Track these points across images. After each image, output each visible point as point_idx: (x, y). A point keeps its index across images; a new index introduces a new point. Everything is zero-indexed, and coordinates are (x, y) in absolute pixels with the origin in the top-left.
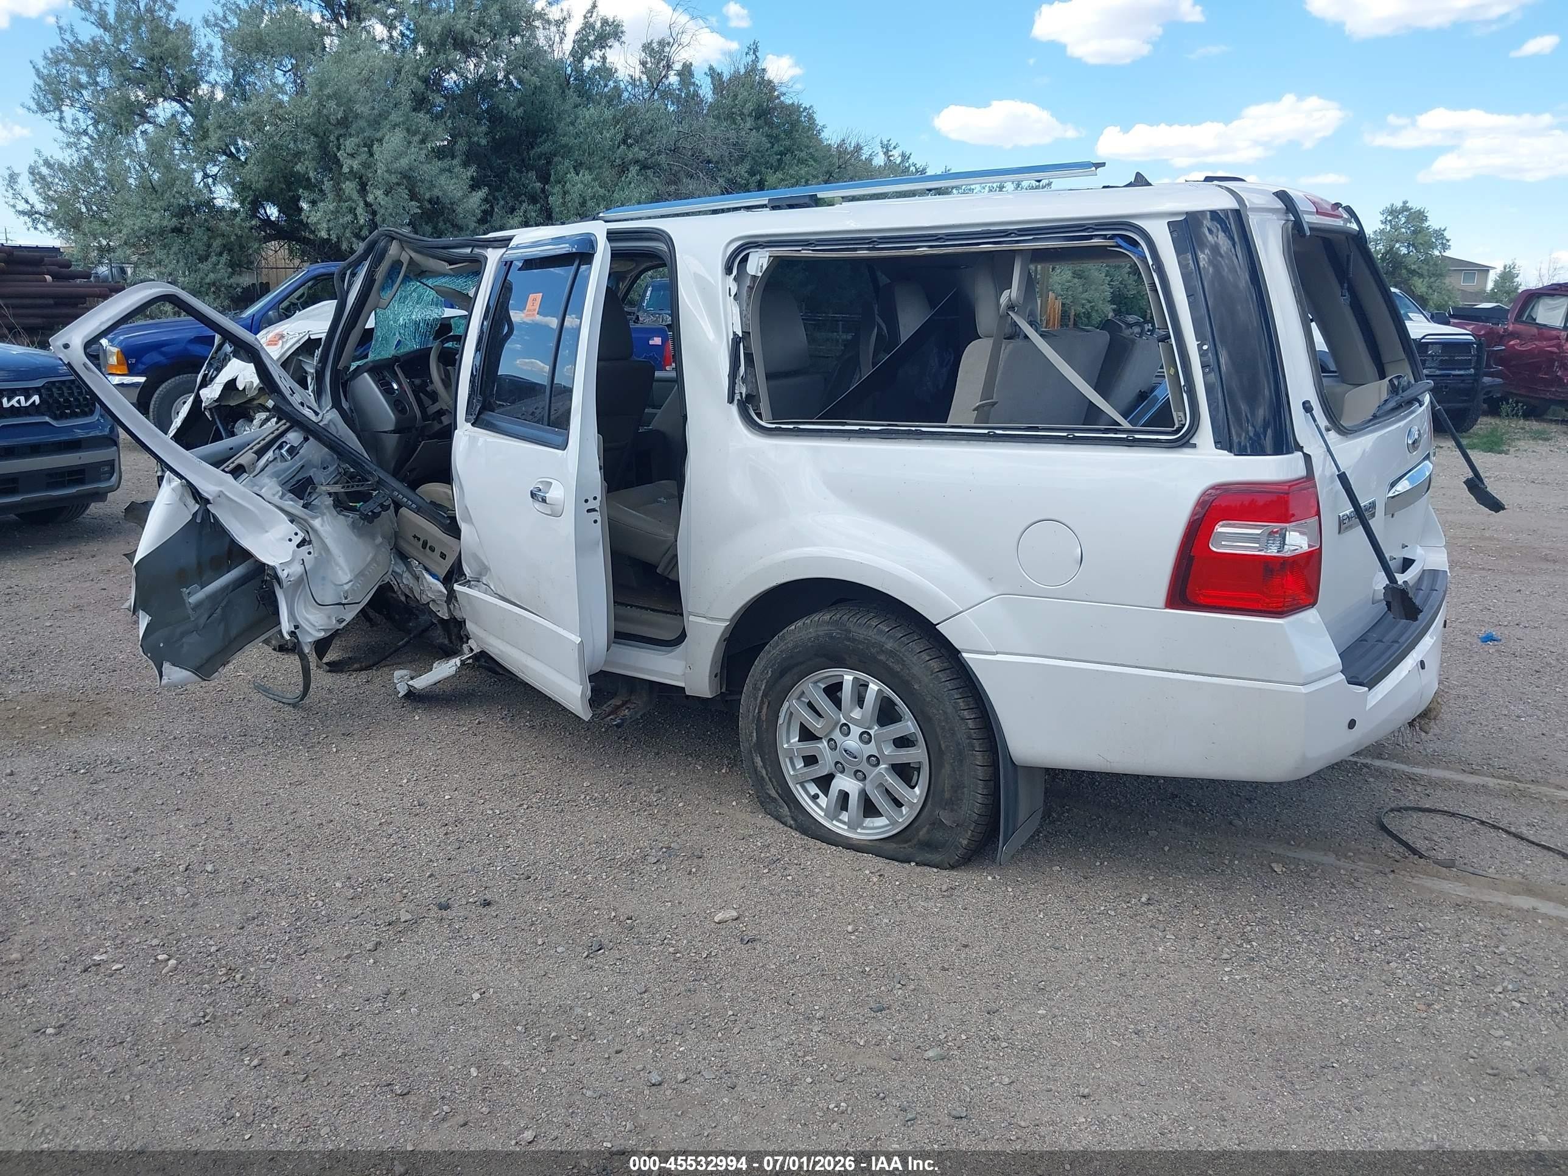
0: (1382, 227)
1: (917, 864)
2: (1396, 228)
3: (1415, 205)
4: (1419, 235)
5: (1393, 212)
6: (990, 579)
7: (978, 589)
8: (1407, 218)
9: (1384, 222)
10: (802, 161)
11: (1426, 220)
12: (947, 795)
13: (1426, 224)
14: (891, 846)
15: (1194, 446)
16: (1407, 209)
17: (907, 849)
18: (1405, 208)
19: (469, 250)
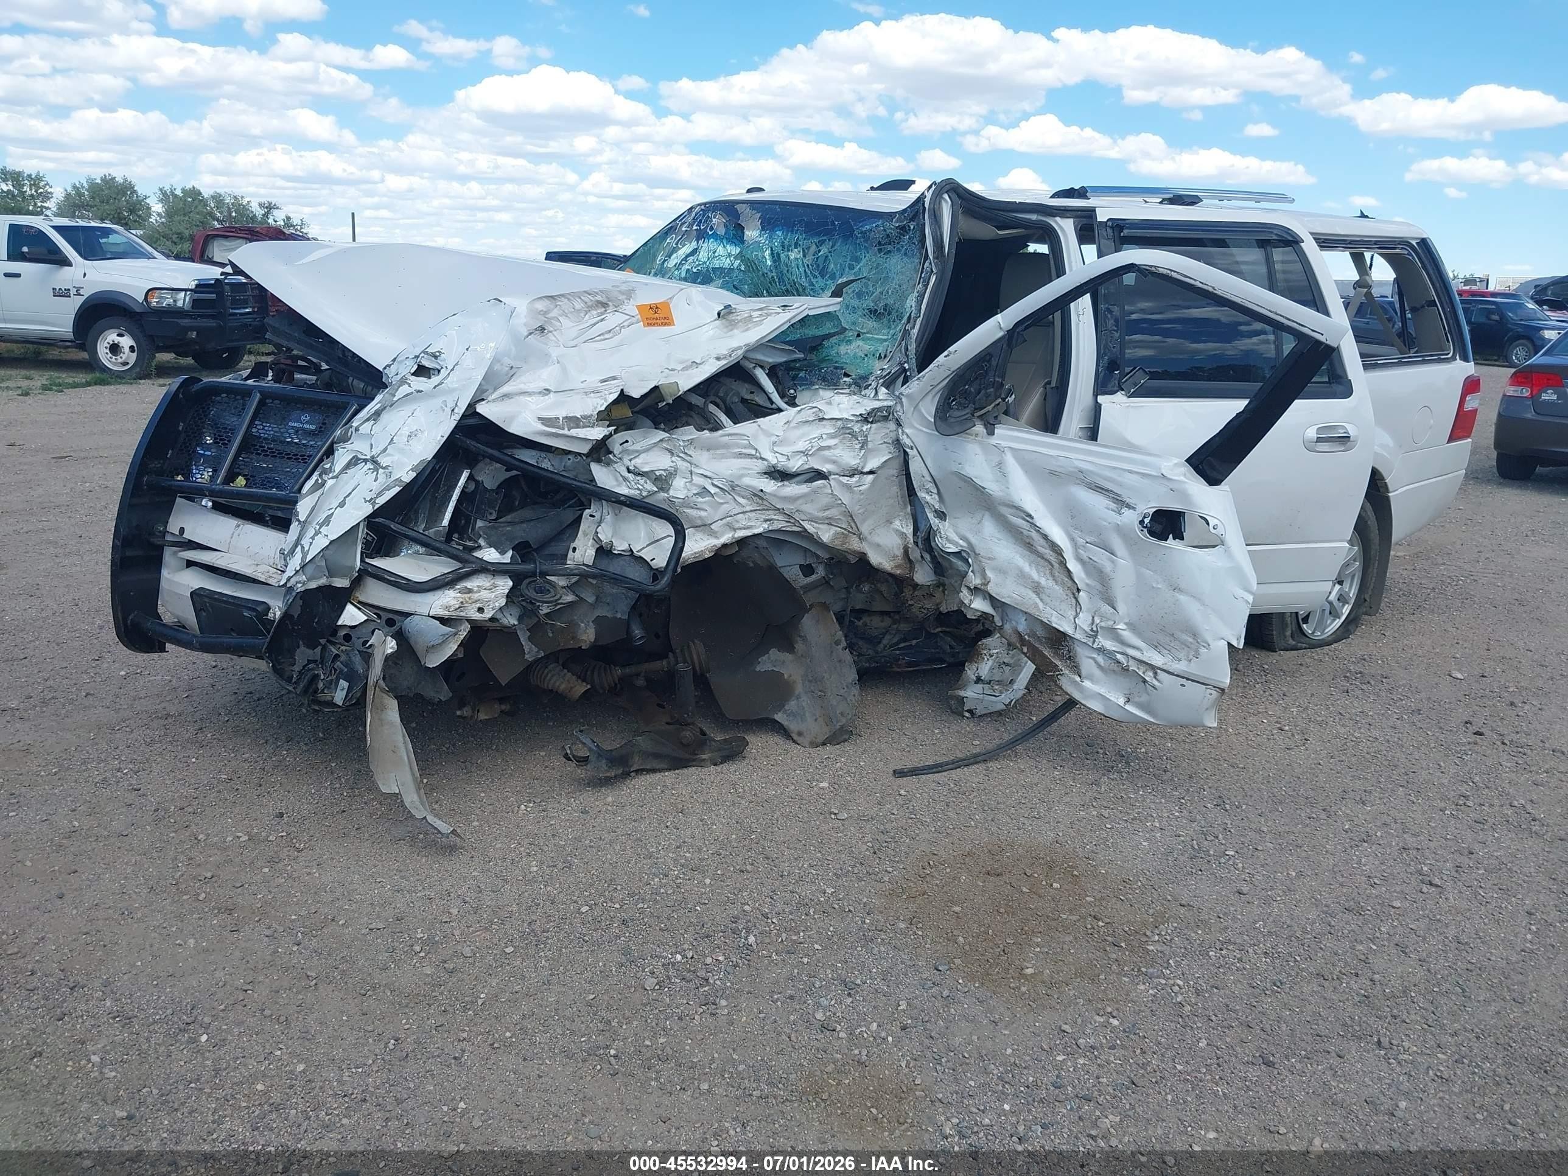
6: (1401, 447)
12: (1368, 584)
15: (1455, 360)
17: (1343, 631)
19: (1034, 217)
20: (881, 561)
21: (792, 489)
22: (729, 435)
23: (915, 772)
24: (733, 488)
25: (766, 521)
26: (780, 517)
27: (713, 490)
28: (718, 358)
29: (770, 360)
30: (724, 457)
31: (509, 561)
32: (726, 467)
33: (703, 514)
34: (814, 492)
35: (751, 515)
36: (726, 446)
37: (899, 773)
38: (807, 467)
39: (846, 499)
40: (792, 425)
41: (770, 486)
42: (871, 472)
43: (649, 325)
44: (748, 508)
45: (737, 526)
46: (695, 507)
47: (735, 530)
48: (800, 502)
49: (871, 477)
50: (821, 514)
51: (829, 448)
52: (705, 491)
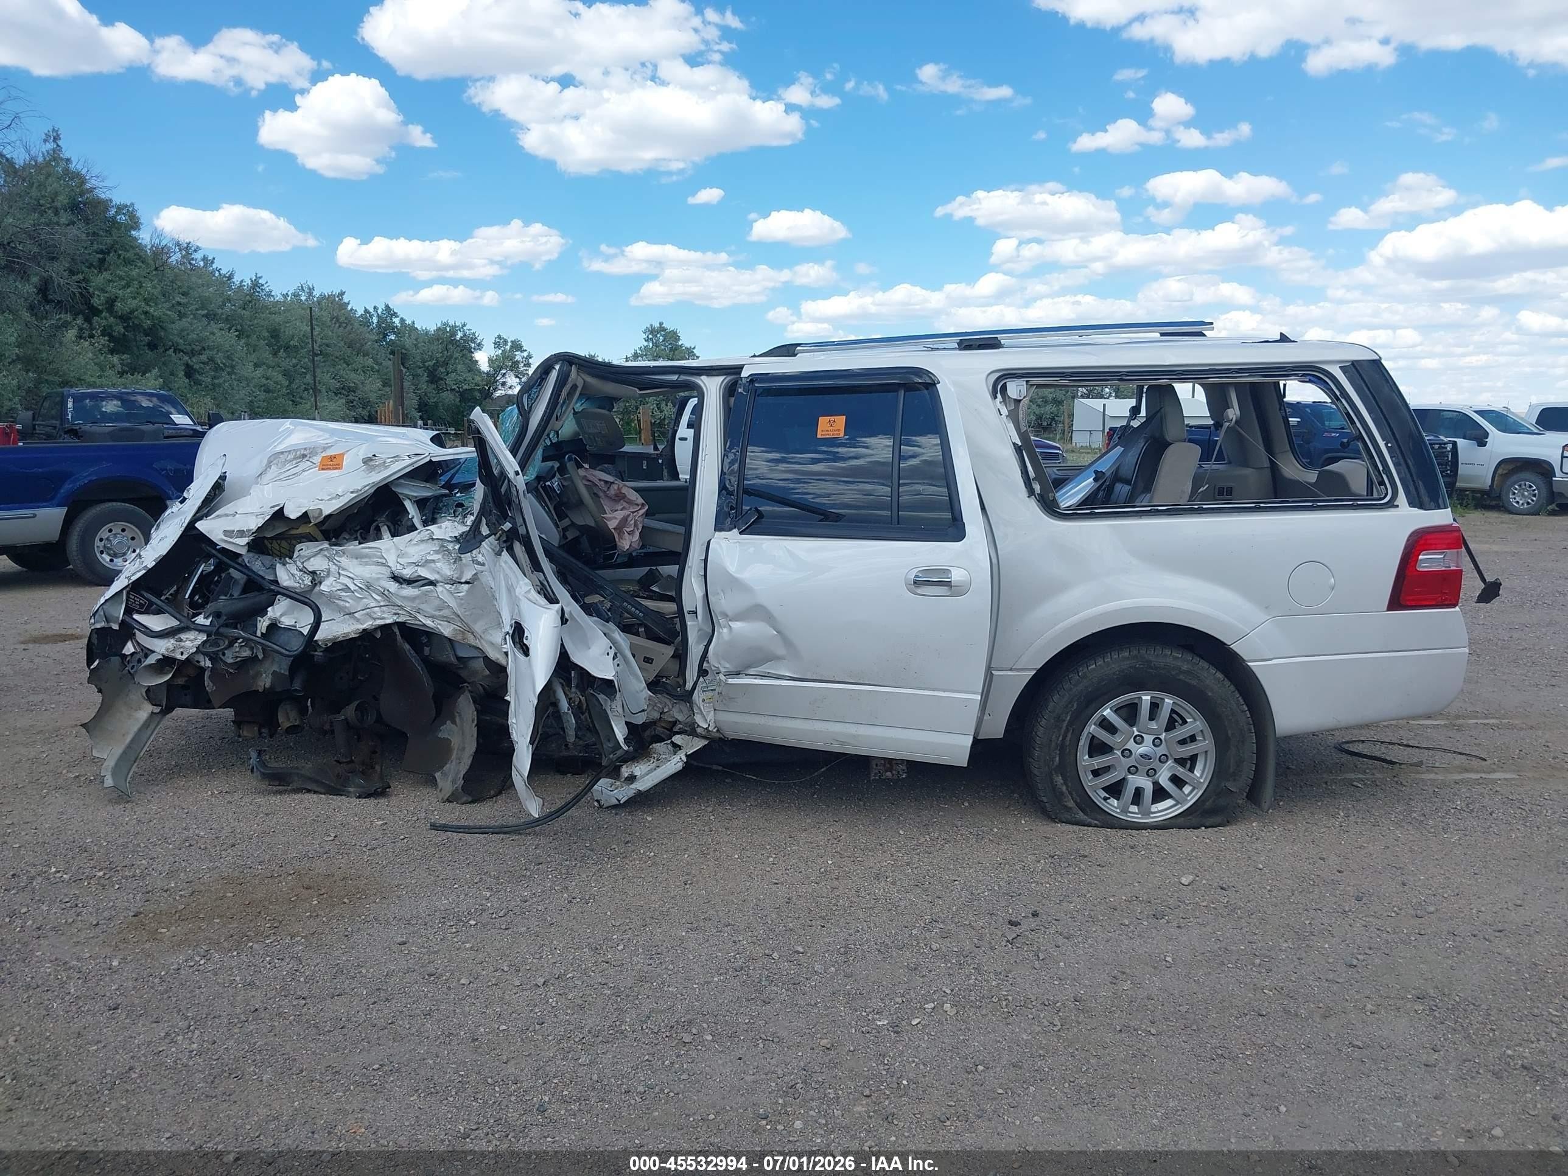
0: (646, 344)
1: (1206, 827)
2: (656, 345)
3: (669, 326)
4: (676, 352)
5: (652, 331)
6: (1266, 608)
7: (1258, 615)
8: (665, 336)
9: (647, 340)
10: (127, 262)
11: (679, 339)
12: (1232, 770)
13: (680, 343)
14: (1181, 820)
15: (1397, 506)
16: (665, 330)
17: (1195, 820)
18: (662, 329)
19: (675, 377)
20: (499, 656)
21: (409, 591)
22: (369, 548)
23: (445, 828)
24: (369, 586)
25: (395, 614)
26: (404, 613)
27: (352, 587)
28: (352, 492)
29: (415, 494)
30: (367, 564)
31: (208, 624)
32: (369, 572)
33: (347, 605)
34: (425, 594)
35: (385, 608)
36: (367, 556)
37: (434, 827)
38: (416, 575)
39: (452, 603)
40: (413, 542)
41: (393, 586)
42: (467, 583)
43: (323, 469)
44: (382, 604)
45: (375, 616)
46: (340, 598)
47: (375, 619)
48: (417, 601)
49: (466, 586)
50: (437, 613)
51: (433, 561)
52: (347, 589)
